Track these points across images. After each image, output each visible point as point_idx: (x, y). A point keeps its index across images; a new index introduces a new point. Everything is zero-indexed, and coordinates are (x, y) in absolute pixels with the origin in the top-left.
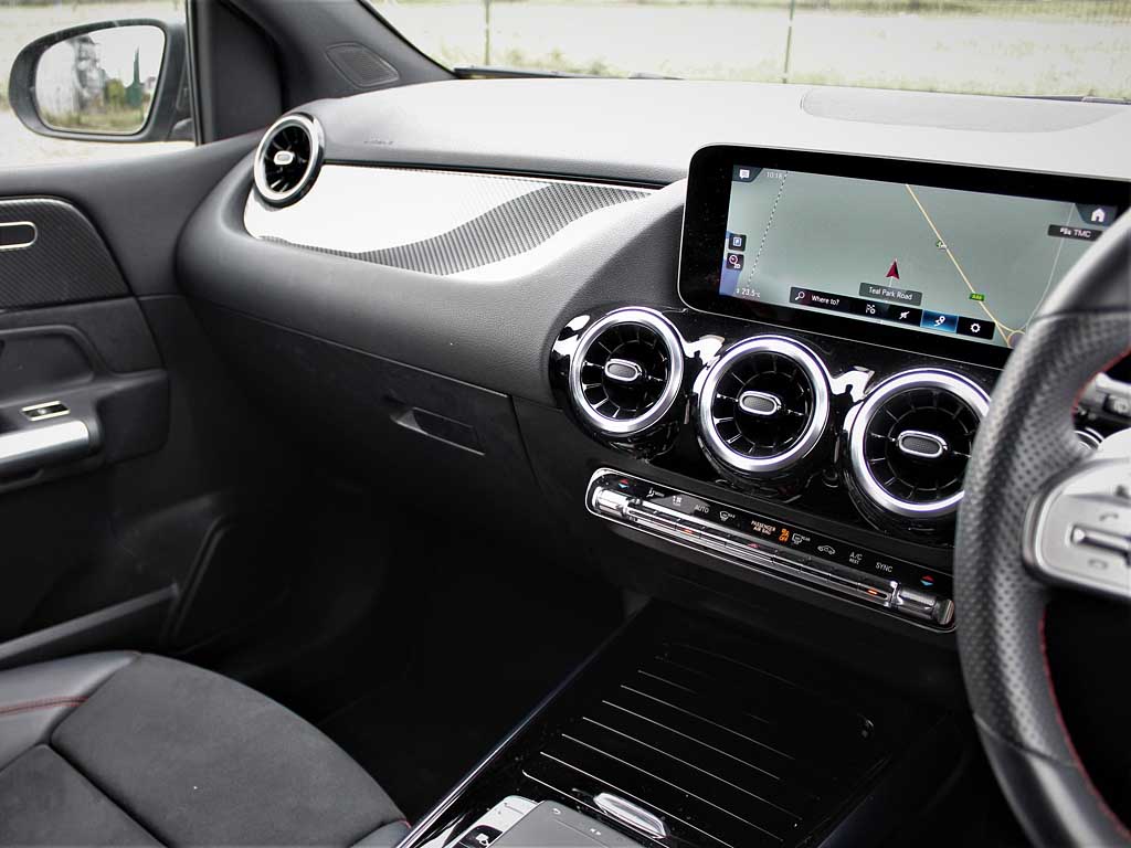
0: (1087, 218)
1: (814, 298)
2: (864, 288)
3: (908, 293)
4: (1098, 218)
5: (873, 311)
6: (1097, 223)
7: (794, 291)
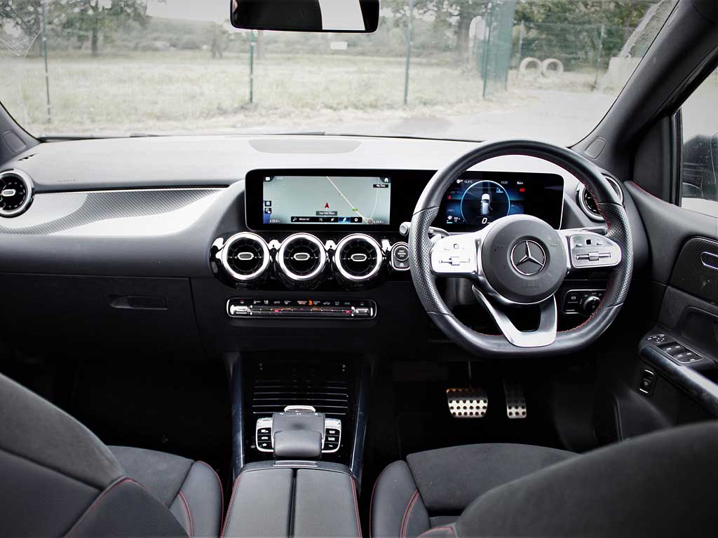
0: (383, 181)
1: (300, 219)
2: (318, 213)
3: (333, 212)
5: (322, 220)
6: (386, 182)
7: (292, 218)
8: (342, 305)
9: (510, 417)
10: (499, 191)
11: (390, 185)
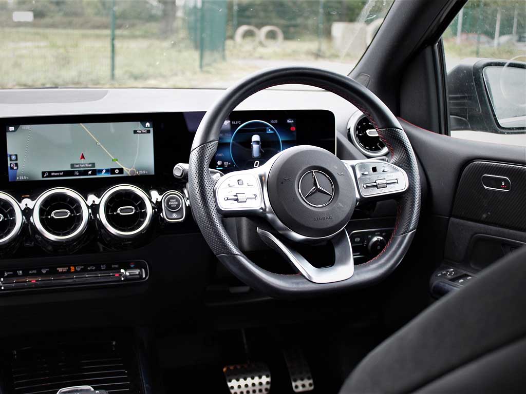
0: (145, 127)
1: (53, 174)
2: (72, 166)
3: (90, 164)
4: (148, 125)
5: (78, 174)
6: (148, 127)
7: (43, 173)
8: (109, 268)
9: (296, 390)
10: (270, 131)
11: (152, 130)
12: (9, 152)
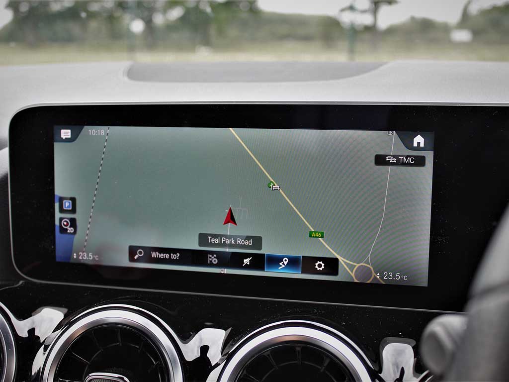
0: (409, 145)
1: (154, 255)
2: (203, 238)
3: (248, 238)
4: (419, 143)
5: (215, 261)
6: (418, 148)
7: (133, 251)
11: (429, 156)
12: (59, 191)
